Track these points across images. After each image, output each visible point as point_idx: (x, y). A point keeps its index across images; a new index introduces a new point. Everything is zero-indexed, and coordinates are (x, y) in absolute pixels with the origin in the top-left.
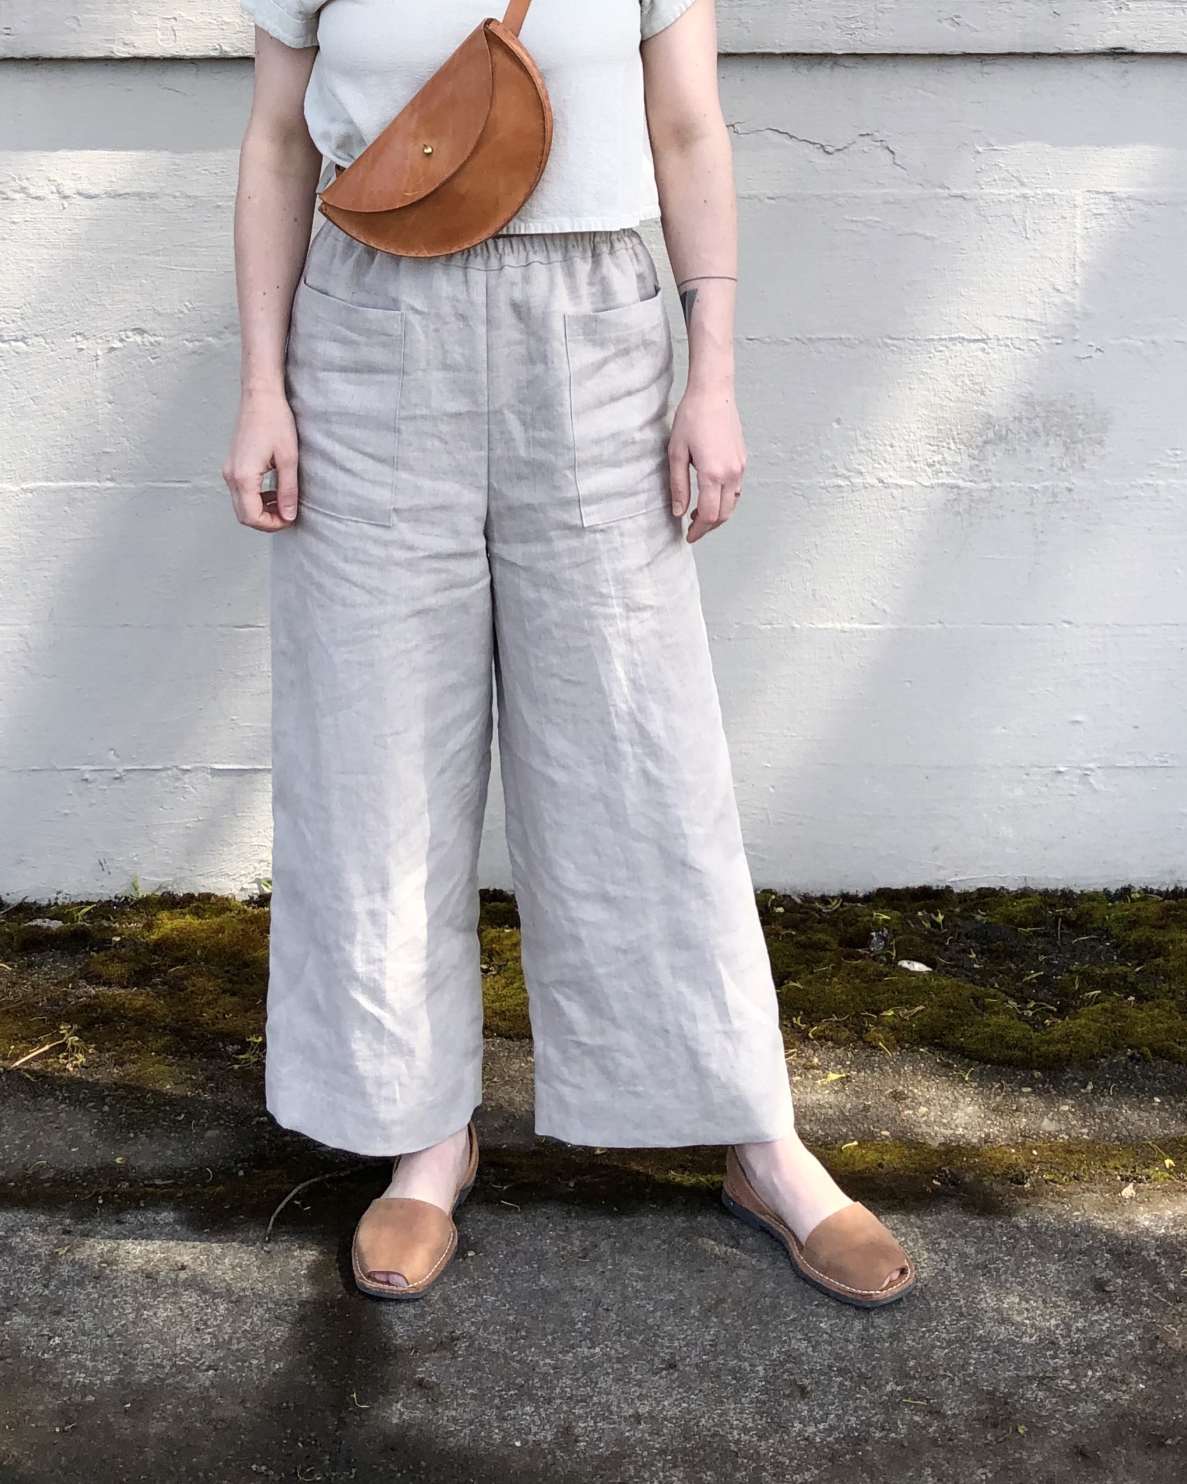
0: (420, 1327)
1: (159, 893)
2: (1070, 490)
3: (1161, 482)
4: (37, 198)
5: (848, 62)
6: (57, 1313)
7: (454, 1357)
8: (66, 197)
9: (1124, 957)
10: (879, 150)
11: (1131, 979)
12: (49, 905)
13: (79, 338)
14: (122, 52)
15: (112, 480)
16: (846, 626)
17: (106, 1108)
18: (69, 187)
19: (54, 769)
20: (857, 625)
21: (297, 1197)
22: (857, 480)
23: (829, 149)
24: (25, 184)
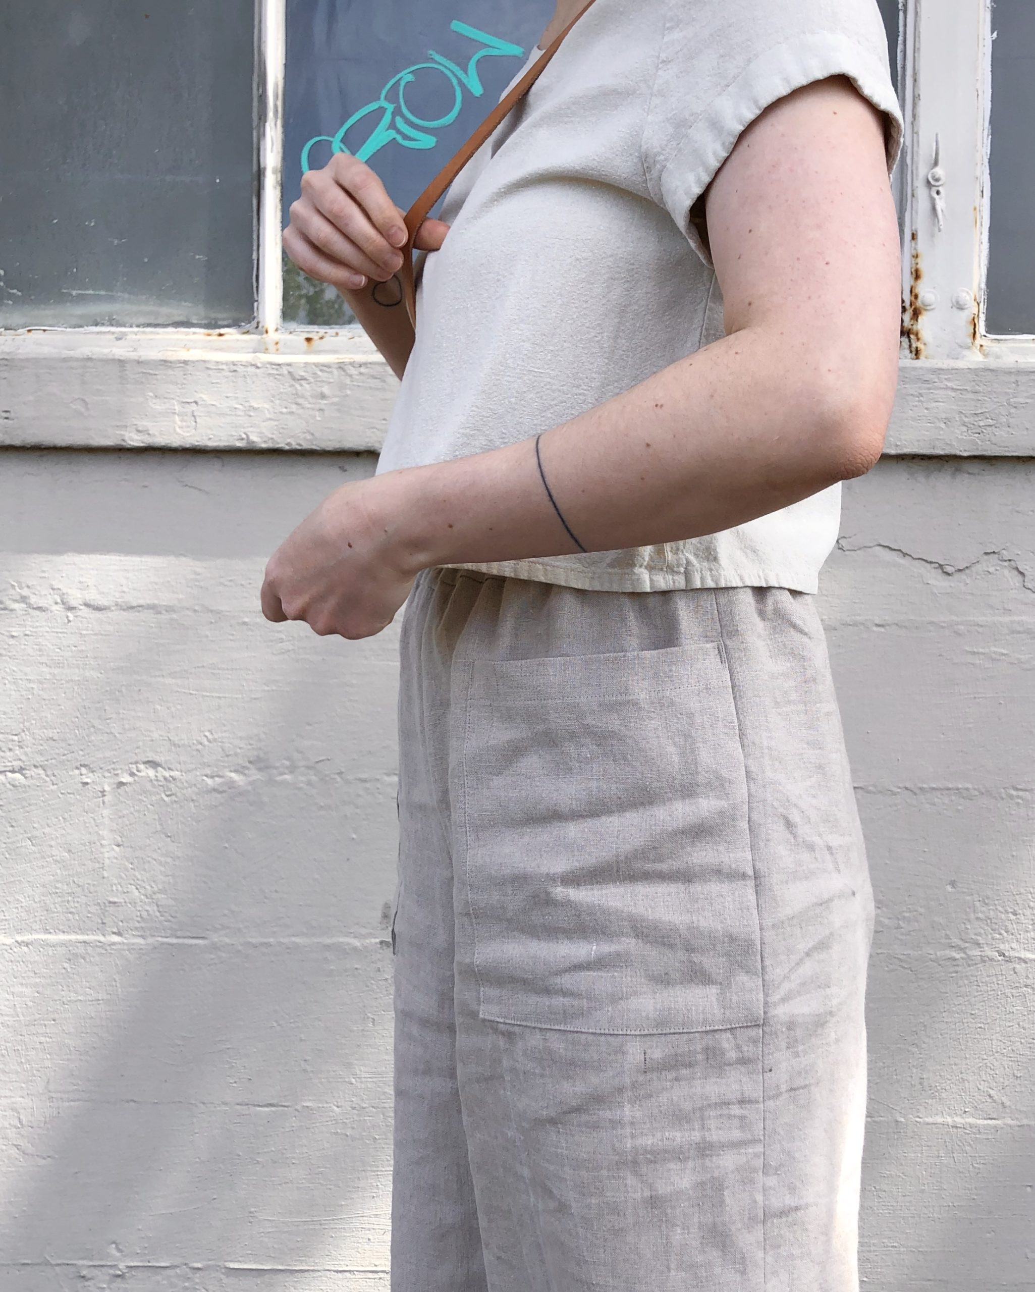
4: (39, 608)
5: (974, 467)
8: (71, 608)
10: (1006, 572)
13: (84, 770)
14: (135, 440)
15: (119, 934)
16: (958, 1120)
18: (76, 597)
19: (47, 1263)
20: (971, 1120)
22: (976, 952)
23: (949, 569)
24: (25, 592)
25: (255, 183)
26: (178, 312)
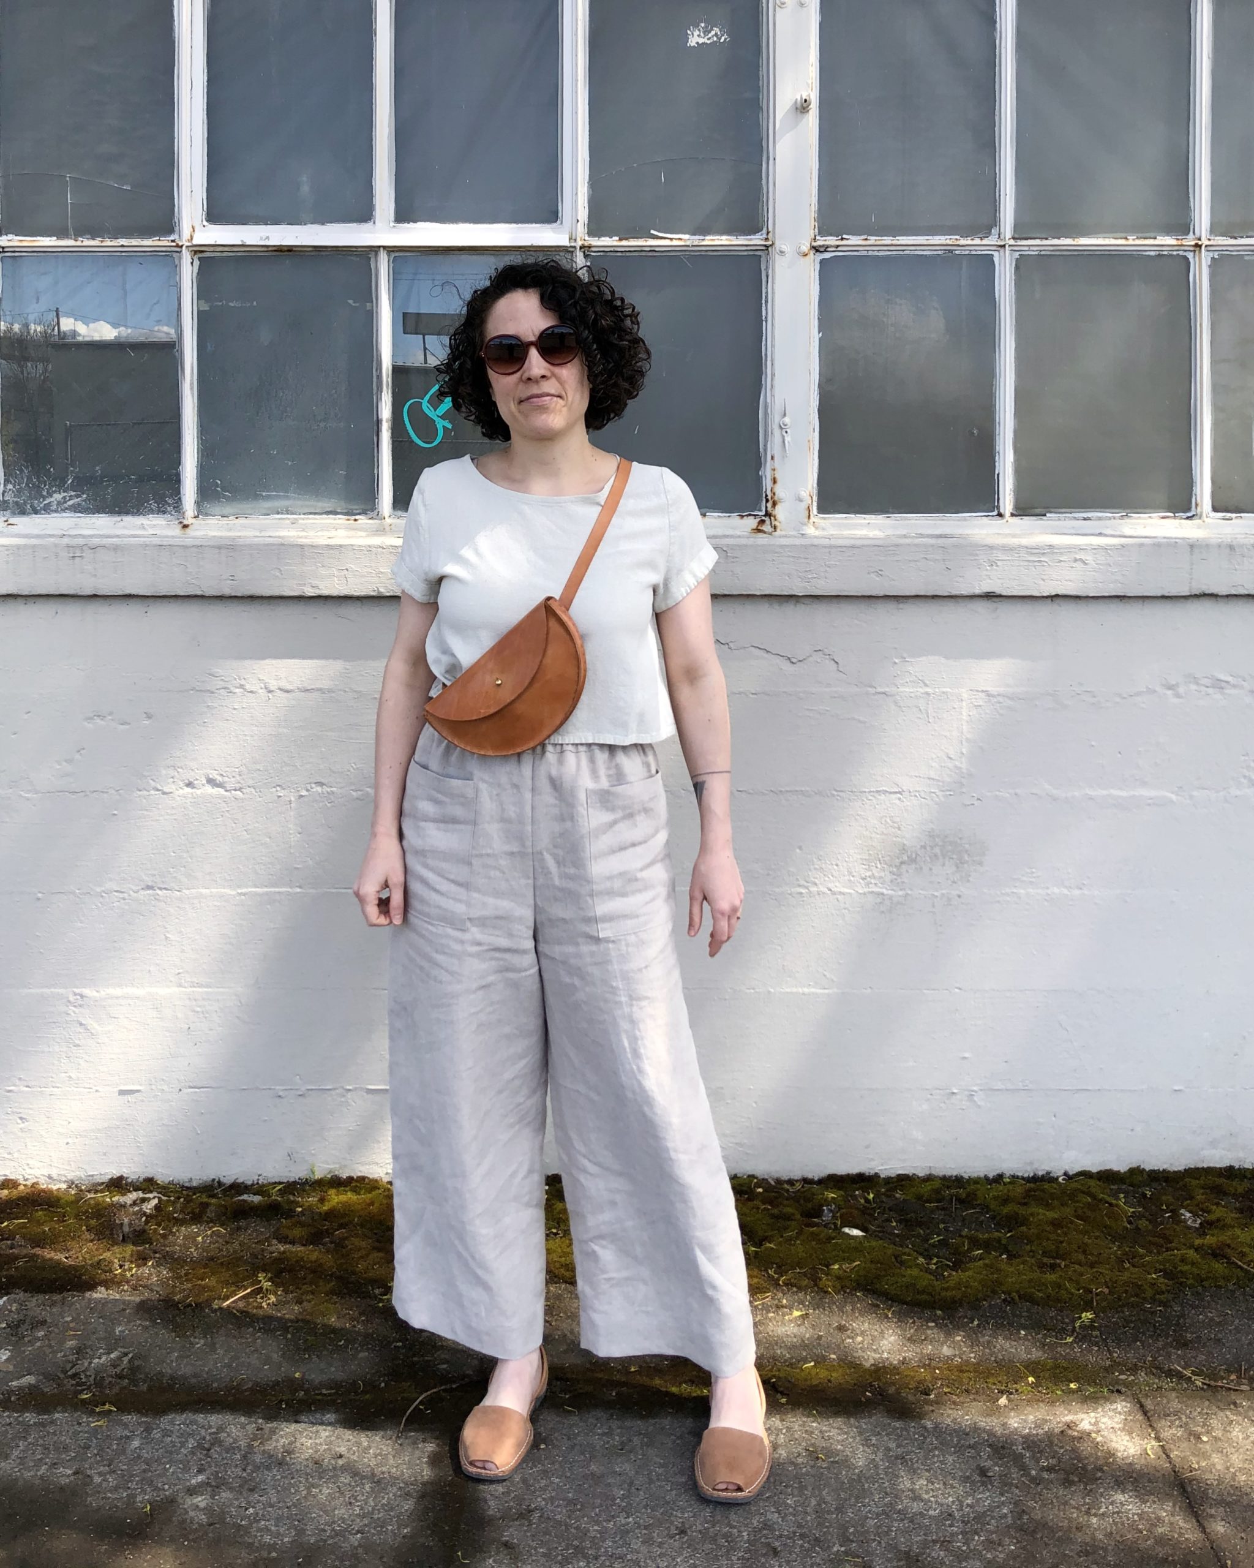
0: (506, 1502)
1: (329, 1176)
2: (959, 896)
3: (1022, 891)
4: (251, 692)
5: (807, 601)
6: (252, 1490)
7: (530, 1525)
8: (270, 692)
9: (999, 1226)
10: (827, 661)
11: (1004, 1242)
12: (253, 1185)
13: (278, 788)
14: (310, 592)
15: (300, 887)
16: (806, 990)
17: (289, 1336)
18: (273, 684)
19: (257, 1089)
20: (813, 990)
21: (421, 1403)
22: (814, 889)
23: (794, 660)
24: (243, 682)
25: (376, 428)
26: (328, 505)
